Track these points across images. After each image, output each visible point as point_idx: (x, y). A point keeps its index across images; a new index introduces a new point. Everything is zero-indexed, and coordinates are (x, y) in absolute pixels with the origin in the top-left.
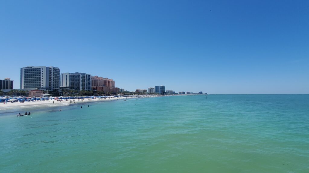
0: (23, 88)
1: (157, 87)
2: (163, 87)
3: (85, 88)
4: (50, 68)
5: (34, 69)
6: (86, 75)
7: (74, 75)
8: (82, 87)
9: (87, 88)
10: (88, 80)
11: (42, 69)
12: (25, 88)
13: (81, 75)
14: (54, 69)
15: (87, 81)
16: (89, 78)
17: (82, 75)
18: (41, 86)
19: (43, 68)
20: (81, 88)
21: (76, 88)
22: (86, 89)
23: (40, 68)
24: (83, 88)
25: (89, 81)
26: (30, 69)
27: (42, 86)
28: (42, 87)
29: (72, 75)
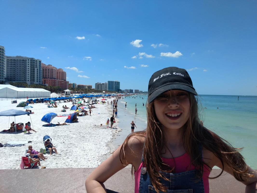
1: (110, 83)
2: (118, 83)
3: (34, 81)
6: (36, 61)
7: (14, 60)
8: (29, 80)
9: (37, 81)
10: (39, 69)
13: (27, 61)
15: (37, 69)
16: (40, 66)
17: (30, 61)
20: (27, 80)
21: (20, 81)
22: (35, 83)
29: (11, 60)
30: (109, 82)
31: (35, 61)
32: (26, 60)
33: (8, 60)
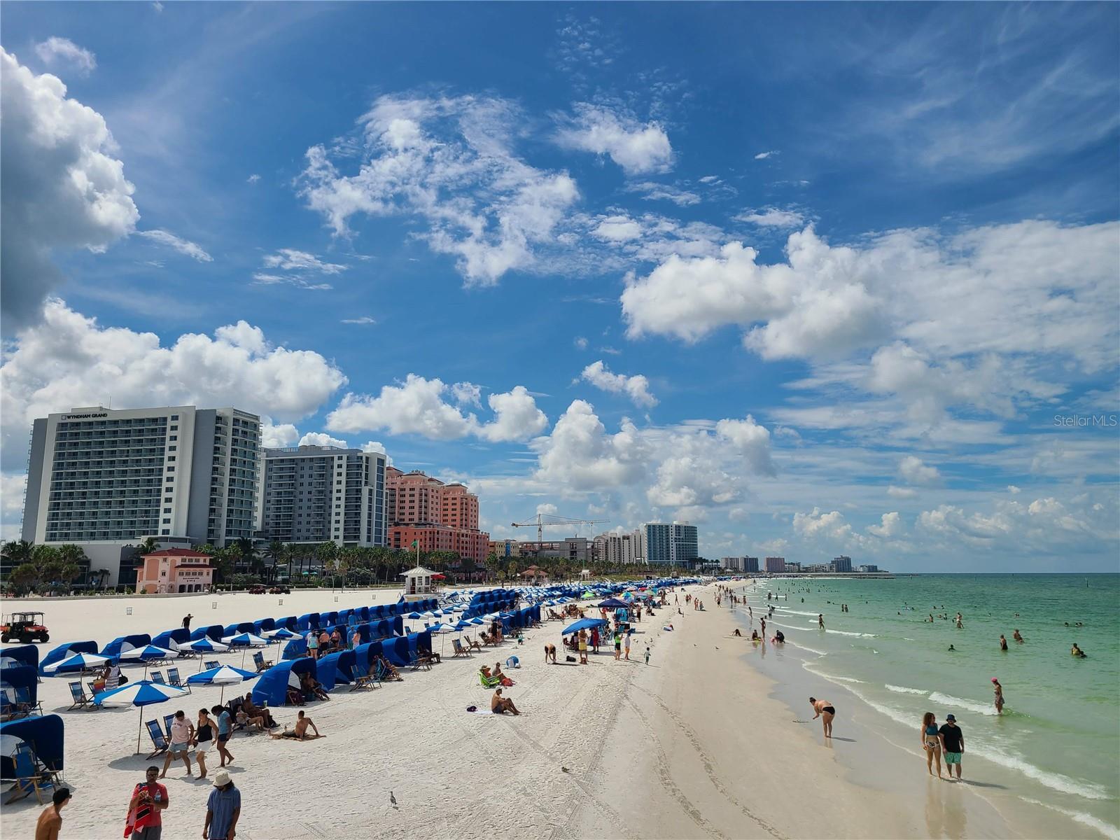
0: (40, 539)
1: (656, 532)
2: (689, 533)
3: (357, 538)
4: (219, 419)
5: (116, 422)
6: (367, 459)
7: (293, 460)
8: (341, 533)
9: (369, 539)
10: (375, 489)
11: (170, 423)
12: (51, 537)
13: (336, 462)
14: (236, 421)
15: (371, 491)
16: (380, 478)
17: (344, 462)
18: (162, 526)
19: (175, 418)
21: (307, 538)
22: (363, 543)
23: (155, 420)
24: (345, 538)
25: (380, 494)
26: (90, 424)
27: (166, 526)
28: (166, 532)
29: (282, 461)
30: (651, 529)
31: (364, 459)
32: (333, 458)
33: (271, 461)
